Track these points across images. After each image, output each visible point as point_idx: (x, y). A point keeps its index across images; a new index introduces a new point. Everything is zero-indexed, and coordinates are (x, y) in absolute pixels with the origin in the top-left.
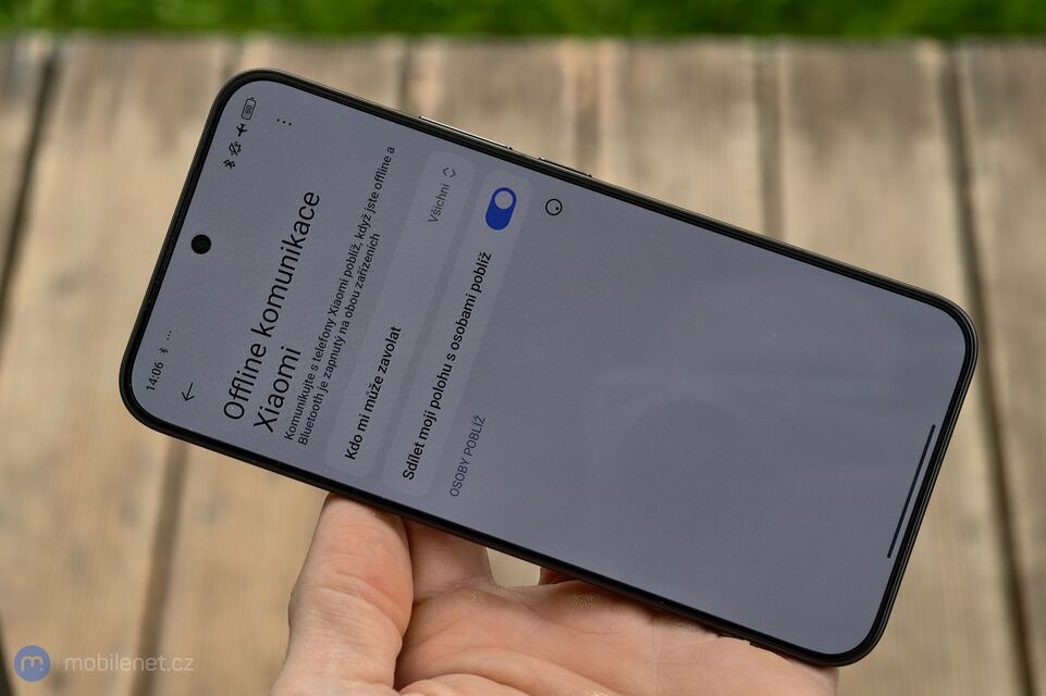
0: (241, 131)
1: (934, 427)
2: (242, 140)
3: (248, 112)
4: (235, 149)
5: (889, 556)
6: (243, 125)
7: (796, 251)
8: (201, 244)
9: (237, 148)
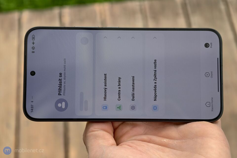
0: (33, 43)
1: (218, 58)
2: (34, 45)
3: (33, 38)
4: (33, 48)
5: (218, 91)
6: (33, 42)
7: (173, 29)
8: (33, 73)
9: (34, 48)
